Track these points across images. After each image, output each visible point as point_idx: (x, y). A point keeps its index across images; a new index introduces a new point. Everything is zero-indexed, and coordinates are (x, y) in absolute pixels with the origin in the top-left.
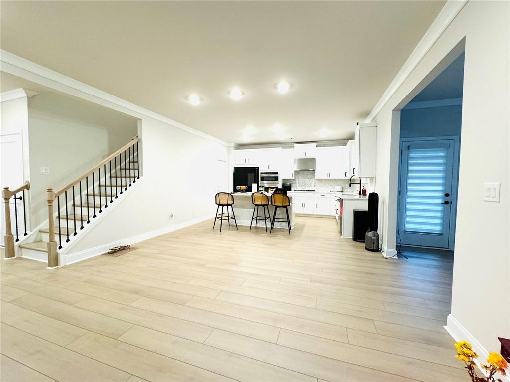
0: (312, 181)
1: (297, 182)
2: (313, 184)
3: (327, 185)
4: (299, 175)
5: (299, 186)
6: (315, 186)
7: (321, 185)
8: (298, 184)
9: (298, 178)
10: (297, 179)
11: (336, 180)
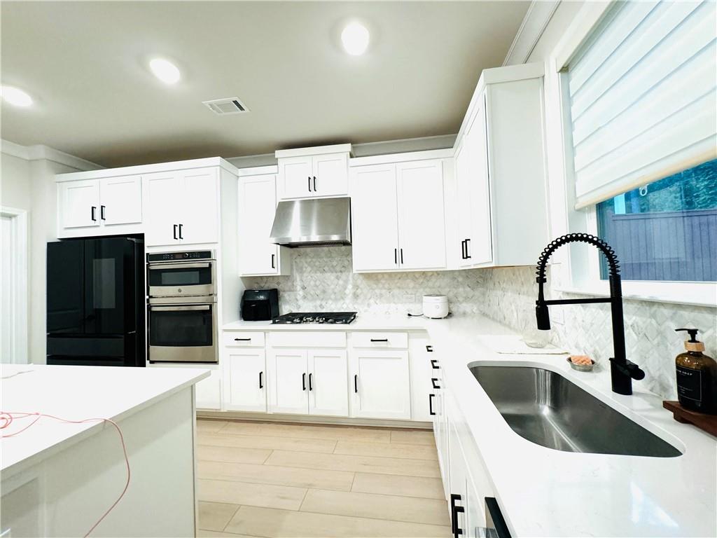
0: (346, 282)
1: (298, 285)
2: (350, 289)
3: (396, 291)
4: (303, 262)
5: (305, 297)
6: (356, 296)
7: (377, 291)
8: (301, 293)
9: (301, 271)
10: (297, 276)
11: (424, 273)
